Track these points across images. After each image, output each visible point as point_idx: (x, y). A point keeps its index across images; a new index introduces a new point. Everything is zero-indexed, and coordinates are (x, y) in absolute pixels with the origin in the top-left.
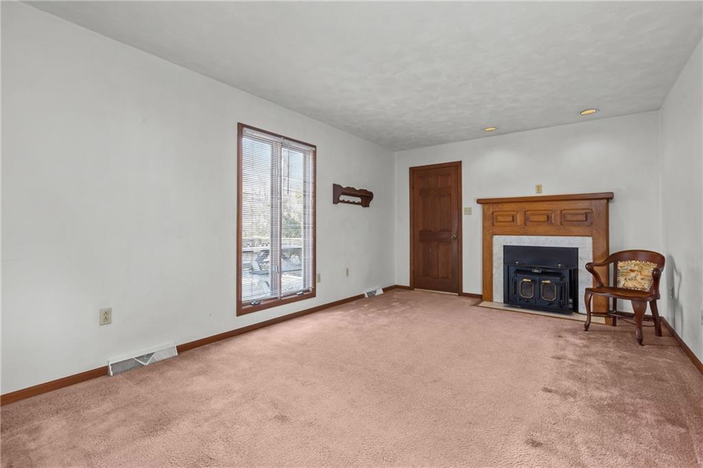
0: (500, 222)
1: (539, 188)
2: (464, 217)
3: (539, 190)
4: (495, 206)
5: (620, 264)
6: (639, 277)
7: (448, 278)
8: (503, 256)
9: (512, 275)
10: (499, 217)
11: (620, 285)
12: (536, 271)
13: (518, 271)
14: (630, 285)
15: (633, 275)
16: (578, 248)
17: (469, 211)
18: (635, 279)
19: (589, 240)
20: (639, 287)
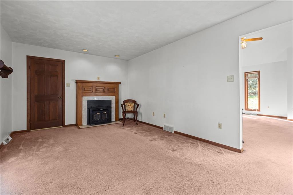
0: (86, 91)
1: (98, 78)
2: (66, 88)
3: (98, 79)
4: (84, 83)
5: (126, 104)
6: (131, 107)
7: (56, 119)
8: (86, 105)
9: (91, 112)
10: (85, 89)
11: (127, 110)
12: (101, 109)
13: (93, 111)
14: (129, 109)
15: (129, 106)
16: (111, 100)
17: (69, 85)
18: (130, 108)
19: (114, 97)
20: (131, 110)
